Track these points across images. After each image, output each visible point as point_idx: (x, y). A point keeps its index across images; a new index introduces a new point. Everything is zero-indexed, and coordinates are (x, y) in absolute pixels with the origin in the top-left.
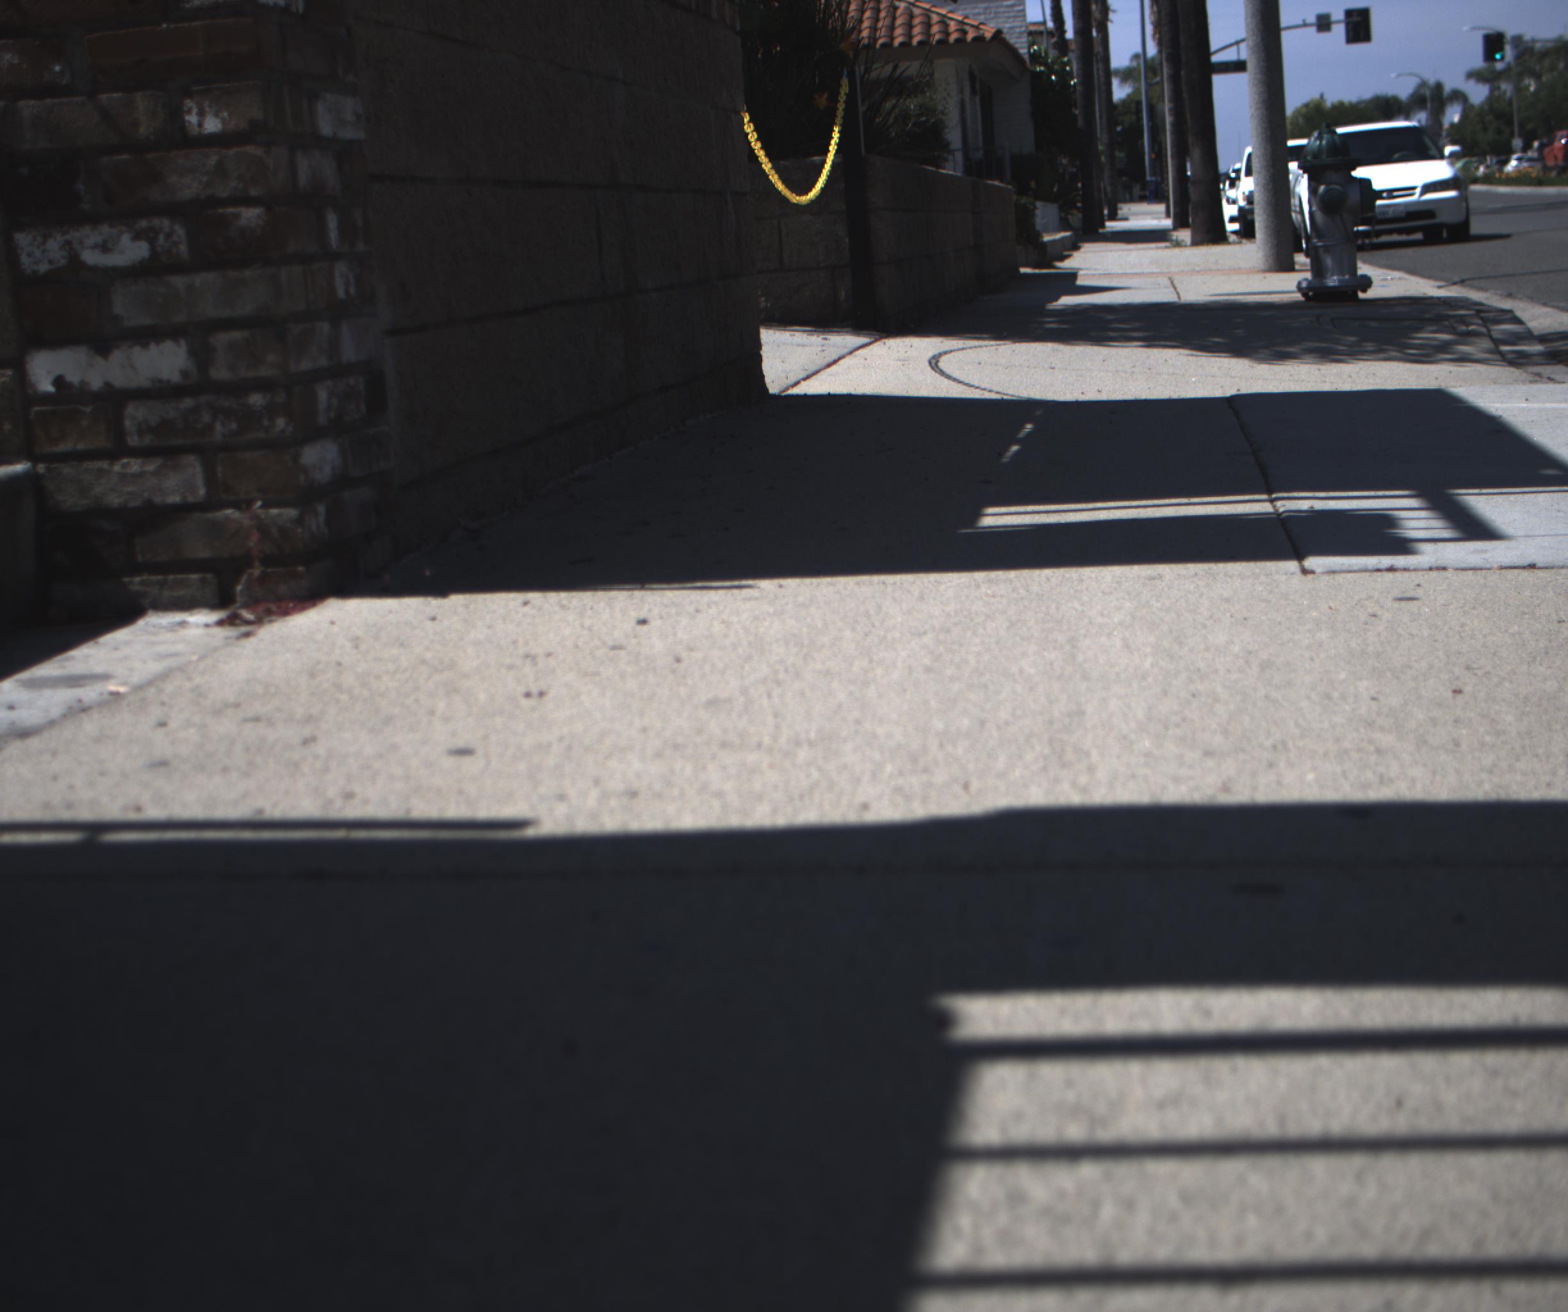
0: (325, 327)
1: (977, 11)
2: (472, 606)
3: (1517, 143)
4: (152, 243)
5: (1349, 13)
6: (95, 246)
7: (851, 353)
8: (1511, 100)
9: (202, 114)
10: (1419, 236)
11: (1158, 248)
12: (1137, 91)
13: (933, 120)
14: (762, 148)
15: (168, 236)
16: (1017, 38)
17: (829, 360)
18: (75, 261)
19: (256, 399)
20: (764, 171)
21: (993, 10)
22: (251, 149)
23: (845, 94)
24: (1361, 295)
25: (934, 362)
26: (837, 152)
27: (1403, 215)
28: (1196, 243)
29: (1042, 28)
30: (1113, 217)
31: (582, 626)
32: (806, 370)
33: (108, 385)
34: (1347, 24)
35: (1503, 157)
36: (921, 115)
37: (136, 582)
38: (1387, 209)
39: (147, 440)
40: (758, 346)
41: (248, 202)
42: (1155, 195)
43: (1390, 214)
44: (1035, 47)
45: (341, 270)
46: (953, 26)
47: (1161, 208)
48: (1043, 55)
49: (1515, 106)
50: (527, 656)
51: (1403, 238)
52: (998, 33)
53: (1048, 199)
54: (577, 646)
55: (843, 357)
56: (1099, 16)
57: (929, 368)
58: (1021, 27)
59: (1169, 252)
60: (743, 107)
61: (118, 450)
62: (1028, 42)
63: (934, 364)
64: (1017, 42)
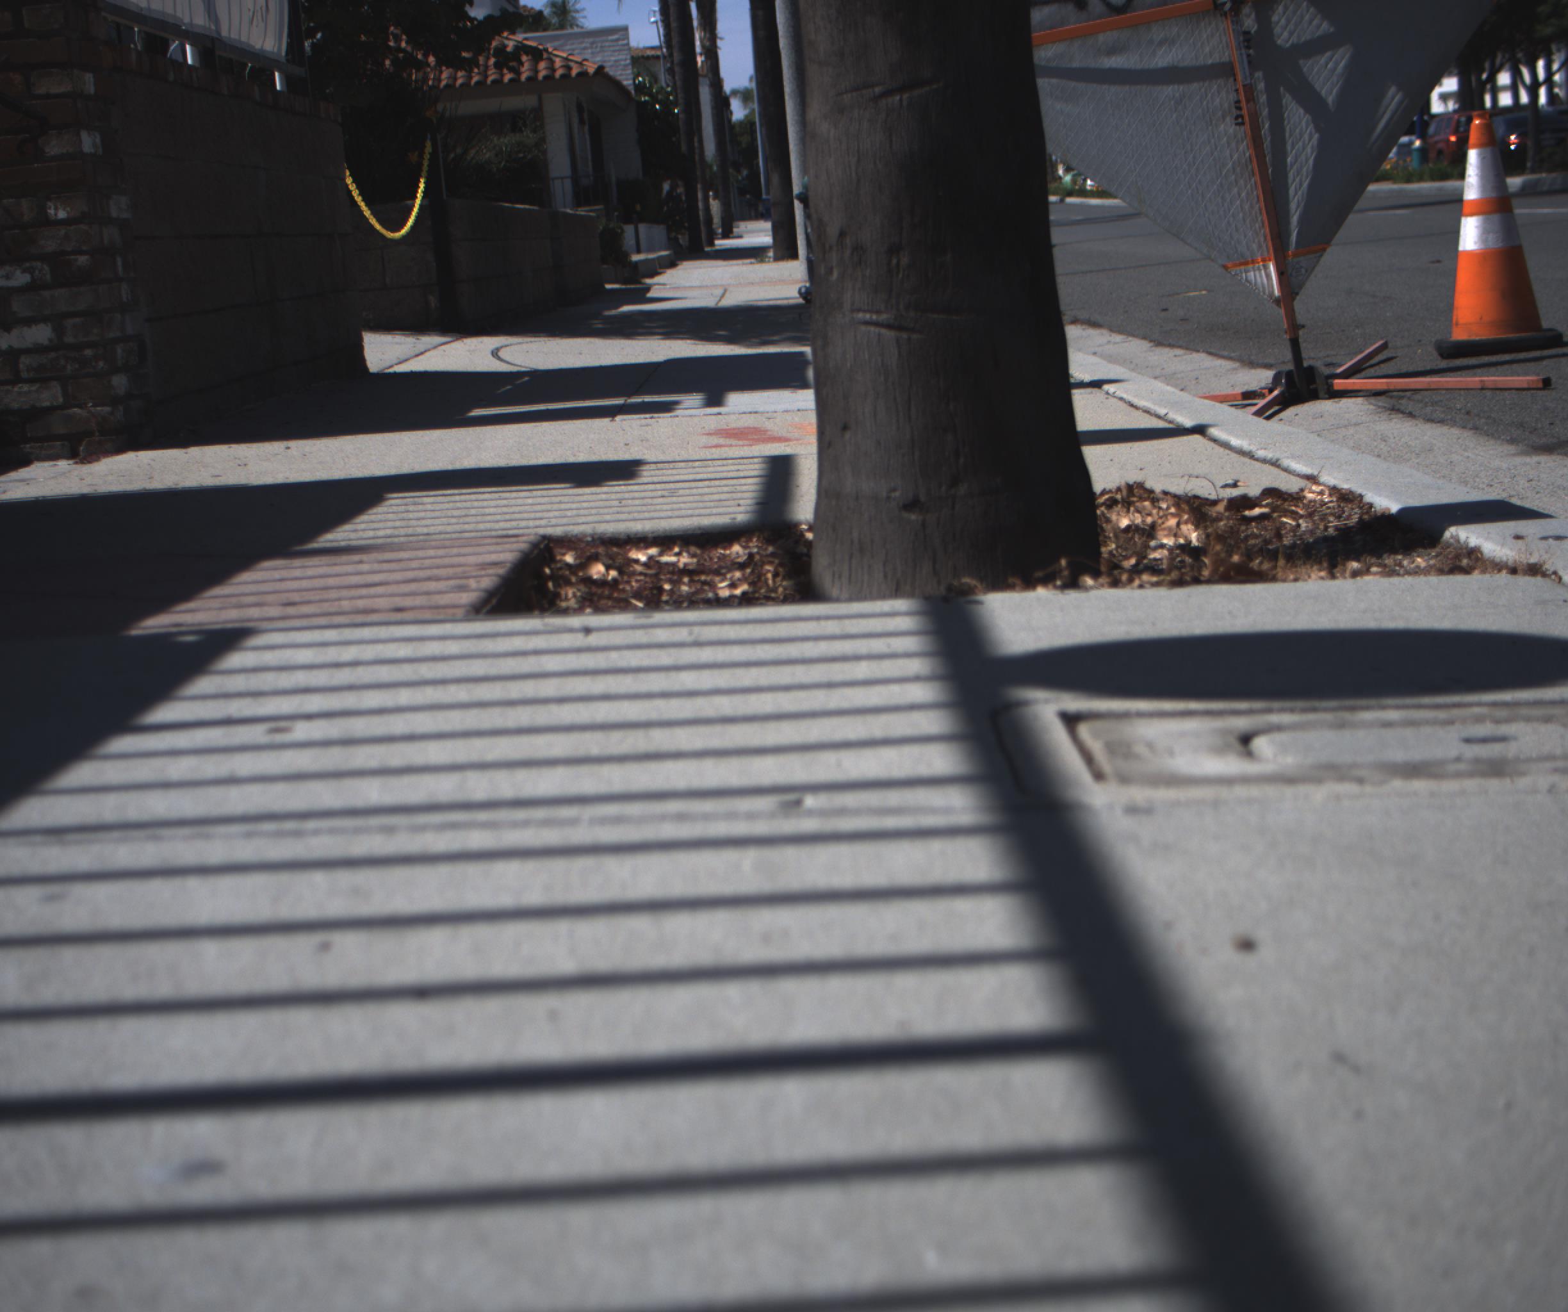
0: (118, 316)
1: (584, 45)
4: (32, 274)
7: (435, 348)
9: (56, 209)
11: (743, 264)
13: (529, 157)
15: (40, 271)
16: (622, 70)
19: (88, 352)
20: (365, 216)
21: (599, 45)
22: (83, 227)
23: (429, 152)
25: (495, 351)
26: (423, 198)
28: (777, 259)
29: (659, 53)
30: (727, 234)
32: (402, 357)
33: (10, 347)
36: (519, 152)
37: (27, 447)
39: (32, 374)
40: (361, 339)
41: (82, 253)
44: (640, 79)
45: (124, 286)
46: (558, 63)
47: (768, 225)
48: (648, 85)
52: (601, 69)
53: (655, 221)
54: (258, 455)
55: (429, 350)
56: (708, 44)
57: (490, 356)
58: (625, 58)
59: (751, 267)
60: (345, 173)
61: (17, 379)
62: (633, 73)
63: (495, 353)
64: (621, 75)
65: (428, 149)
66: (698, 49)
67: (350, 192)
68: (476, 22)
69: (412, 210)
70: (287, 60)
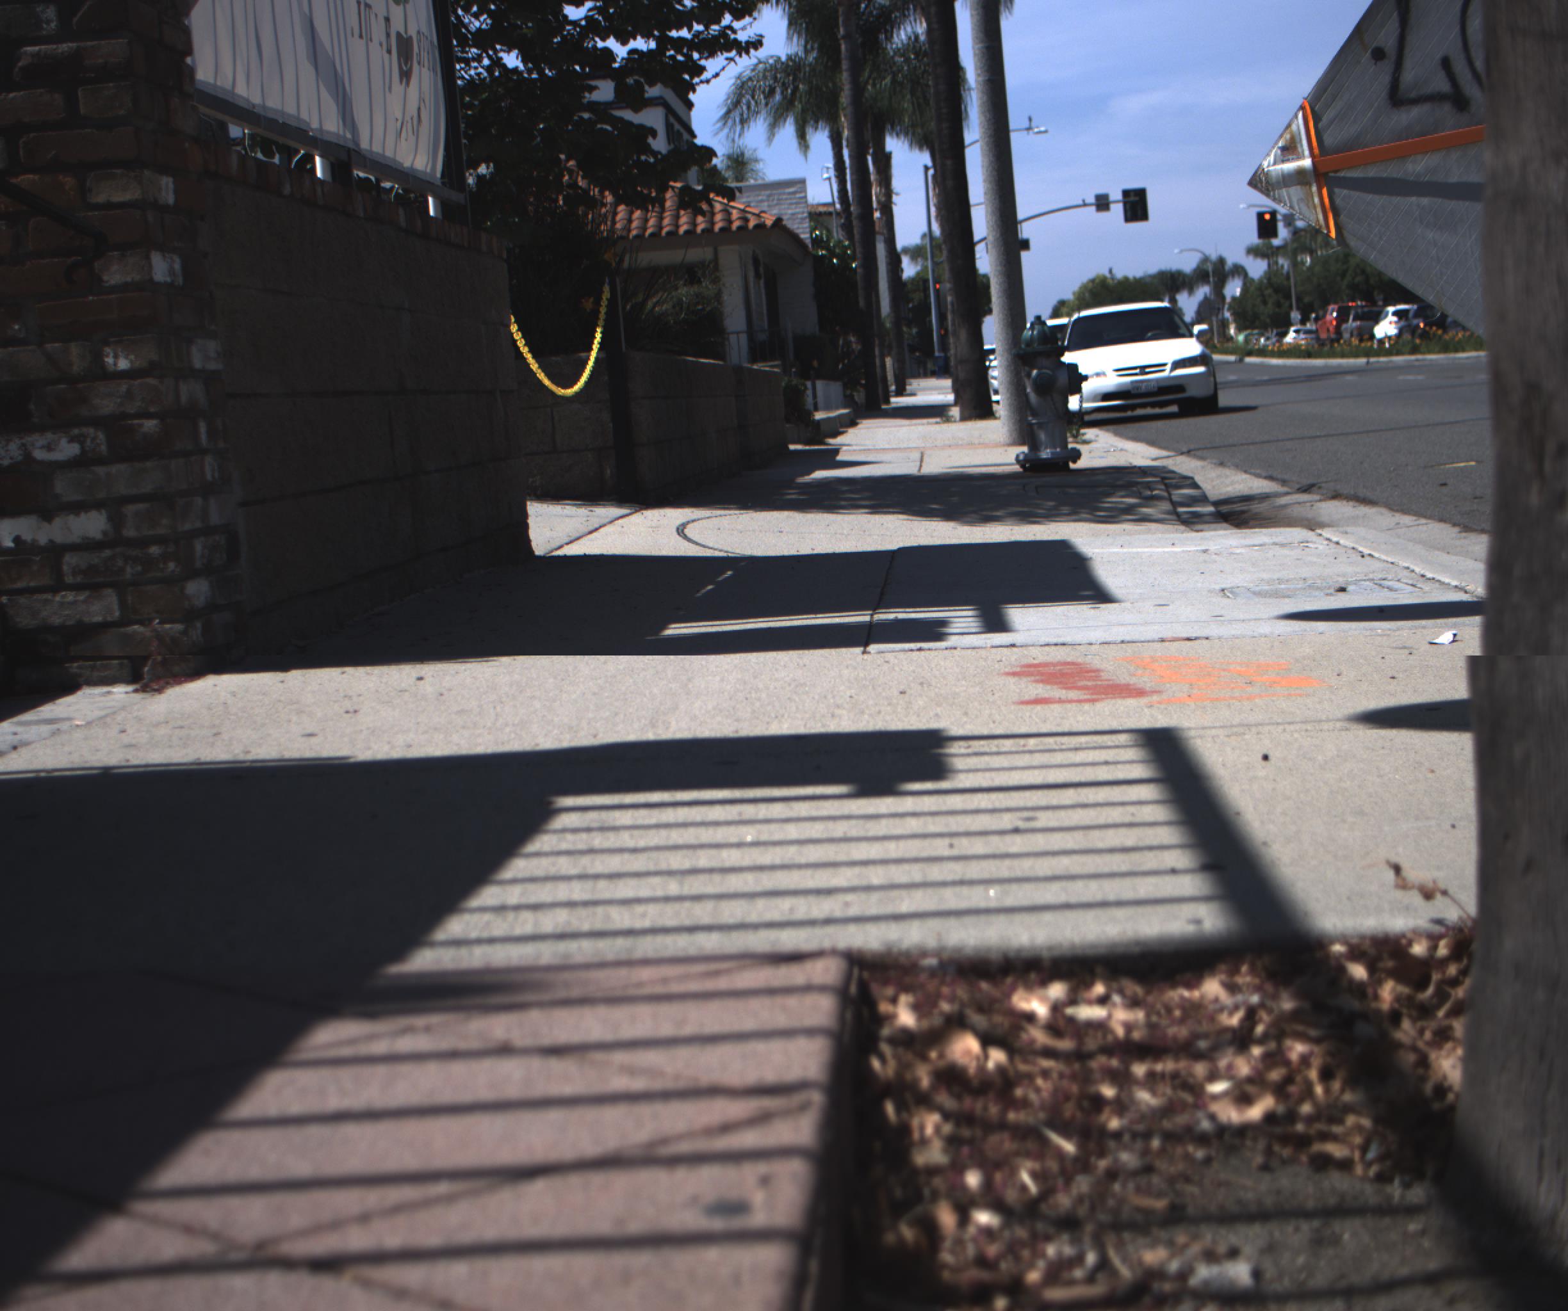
0: (199, 501)
1: (760, 198)
2: (306, 676)
3: (1295, 315)
4: (82, 444)
5: (1126, 193)
6: (42, 447)
7: (611, 522)
8: (1288, 273)
9: (116, 357)
10: (1174, 409)
11: (928, 424)
12: (925, 268)
13: (708, 309)
14: (529, 352)
15: (93, 439)
16: (801, 223)
17: (591, 528)
18: (28, 457)
19: (154, 550)
20: (532, 370)
21: (776, 197)
22: (151, 381)
23: (607, 299)
24: (1072, 466)
25: (681, 528)
26: (600, 350)
27: (1156, 389)
28: (964, 418)
29: (831, 209)
30: (901, 392)
31: (381, 682)
32: (570, 536)
33: (51, 541)
34: (1125, 204)
35: (1283, 330)
36: (698, 303)
37: (74, 669)
38: (1138, 384)
39: (79, 579)
40: (525, 515)
41: (150, 416)
42: (942, 371)
43: (1143, 389)
44: (817, 233)
45: (209, 460)
46: (735, 214)
47: (947, 383)
48: (825, 239)
49: (1292, 280)
50: (345, 696)
51: (1157, 411)
52: (778, 221)
53: (831, 376)
54: (377, 691)
55: (604, 525)
56: (883, 199)
57: (675, 533)
58: (802, 212)
59: (937, 427)
60: (510, 320)
61: (58, 586)
62: (810, 227)
63: (681, 531)
64: (798, 228)
65: (606, 295)
66: (875, 205)
67: (515, 341)
68: (659, 156)
69: (587, 363)
70: (443, 183)
